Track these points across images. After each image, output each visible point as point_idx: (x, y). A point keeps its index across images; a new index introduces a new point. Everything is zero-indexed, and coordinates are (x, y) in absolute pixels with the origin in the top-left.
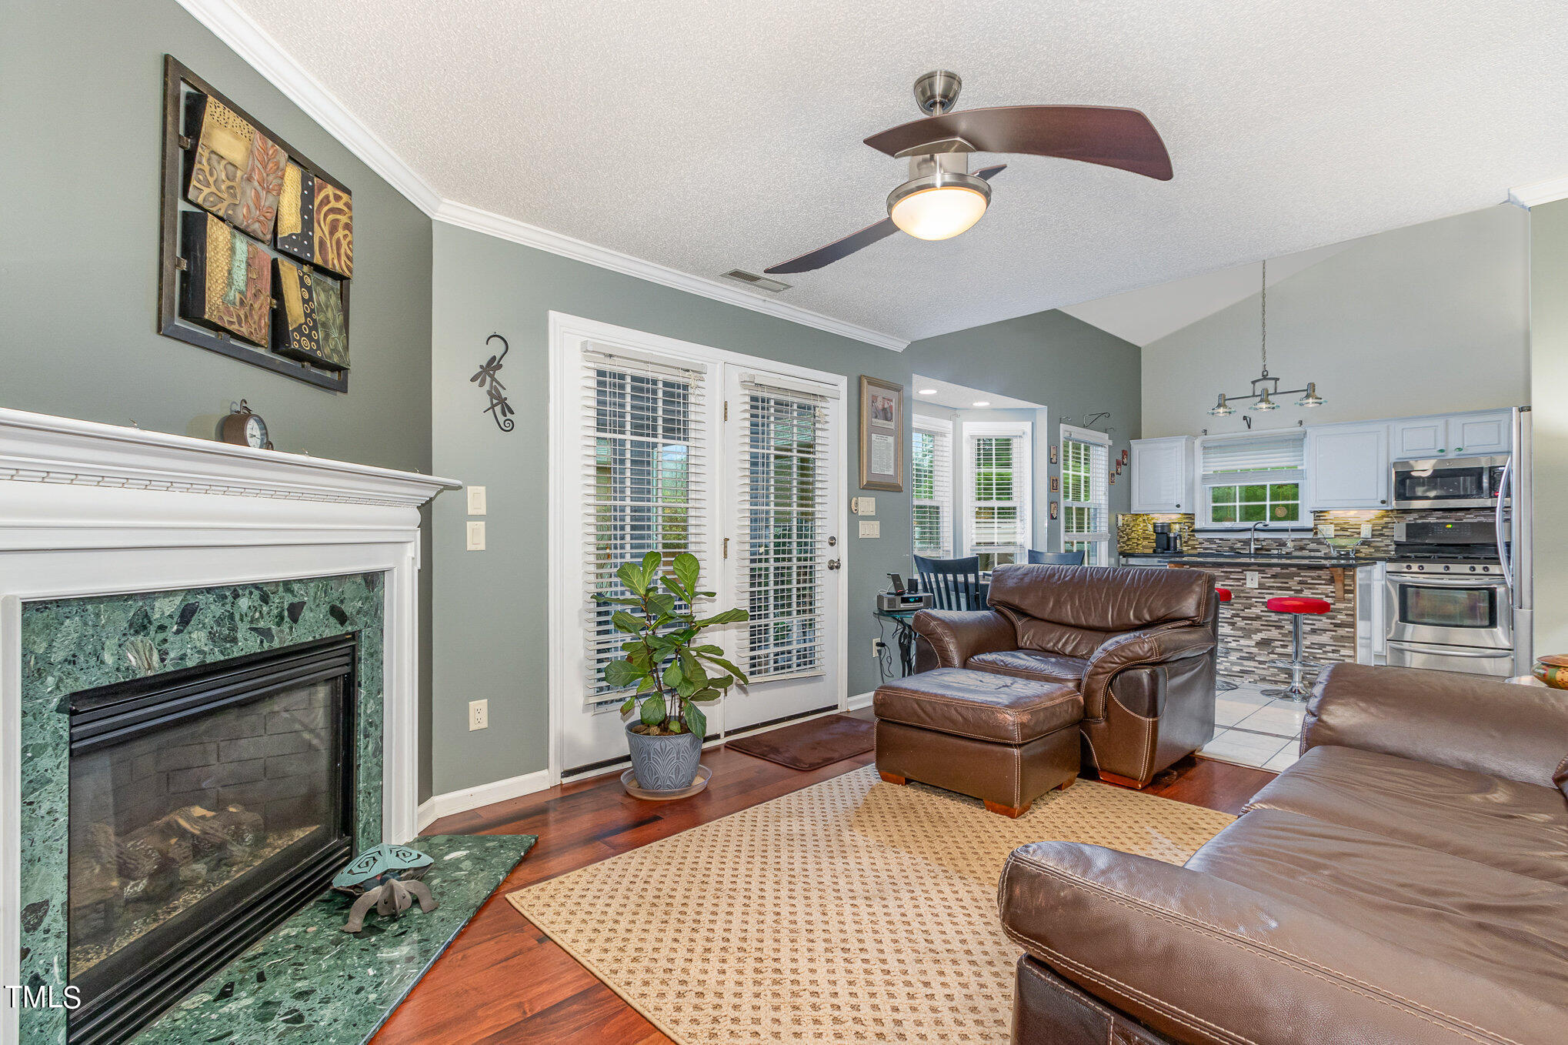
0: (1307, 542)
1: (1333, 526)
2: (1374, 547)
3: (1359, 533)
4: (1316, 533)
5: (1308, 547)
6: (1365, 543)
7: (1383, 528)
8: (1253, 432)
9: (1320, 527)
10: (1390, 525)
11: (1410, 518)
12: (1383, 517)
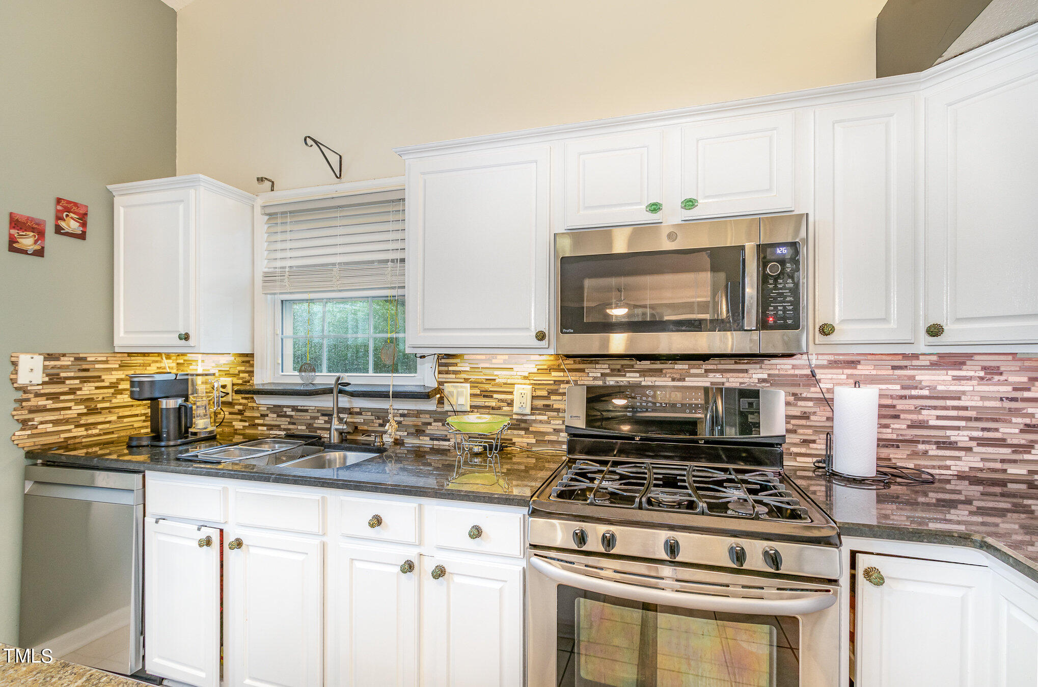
0: (426, 418)
1: (468, 385)
2: (536, 433)
3: (510, 404)
4: (441, 402)
5: (430, 430)
6: (520, 424)
7: (552, 393)
8: (345, 187)
9: (448, 388)
10: (563, 388)
11: (594, 376)
12: (550, 369)
